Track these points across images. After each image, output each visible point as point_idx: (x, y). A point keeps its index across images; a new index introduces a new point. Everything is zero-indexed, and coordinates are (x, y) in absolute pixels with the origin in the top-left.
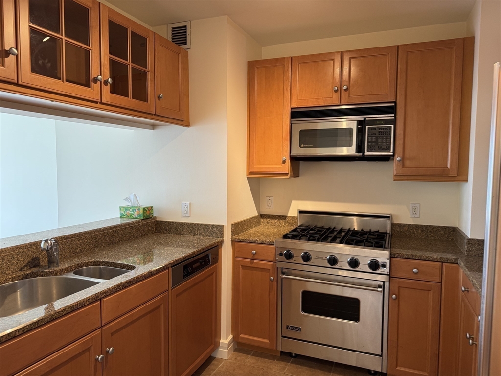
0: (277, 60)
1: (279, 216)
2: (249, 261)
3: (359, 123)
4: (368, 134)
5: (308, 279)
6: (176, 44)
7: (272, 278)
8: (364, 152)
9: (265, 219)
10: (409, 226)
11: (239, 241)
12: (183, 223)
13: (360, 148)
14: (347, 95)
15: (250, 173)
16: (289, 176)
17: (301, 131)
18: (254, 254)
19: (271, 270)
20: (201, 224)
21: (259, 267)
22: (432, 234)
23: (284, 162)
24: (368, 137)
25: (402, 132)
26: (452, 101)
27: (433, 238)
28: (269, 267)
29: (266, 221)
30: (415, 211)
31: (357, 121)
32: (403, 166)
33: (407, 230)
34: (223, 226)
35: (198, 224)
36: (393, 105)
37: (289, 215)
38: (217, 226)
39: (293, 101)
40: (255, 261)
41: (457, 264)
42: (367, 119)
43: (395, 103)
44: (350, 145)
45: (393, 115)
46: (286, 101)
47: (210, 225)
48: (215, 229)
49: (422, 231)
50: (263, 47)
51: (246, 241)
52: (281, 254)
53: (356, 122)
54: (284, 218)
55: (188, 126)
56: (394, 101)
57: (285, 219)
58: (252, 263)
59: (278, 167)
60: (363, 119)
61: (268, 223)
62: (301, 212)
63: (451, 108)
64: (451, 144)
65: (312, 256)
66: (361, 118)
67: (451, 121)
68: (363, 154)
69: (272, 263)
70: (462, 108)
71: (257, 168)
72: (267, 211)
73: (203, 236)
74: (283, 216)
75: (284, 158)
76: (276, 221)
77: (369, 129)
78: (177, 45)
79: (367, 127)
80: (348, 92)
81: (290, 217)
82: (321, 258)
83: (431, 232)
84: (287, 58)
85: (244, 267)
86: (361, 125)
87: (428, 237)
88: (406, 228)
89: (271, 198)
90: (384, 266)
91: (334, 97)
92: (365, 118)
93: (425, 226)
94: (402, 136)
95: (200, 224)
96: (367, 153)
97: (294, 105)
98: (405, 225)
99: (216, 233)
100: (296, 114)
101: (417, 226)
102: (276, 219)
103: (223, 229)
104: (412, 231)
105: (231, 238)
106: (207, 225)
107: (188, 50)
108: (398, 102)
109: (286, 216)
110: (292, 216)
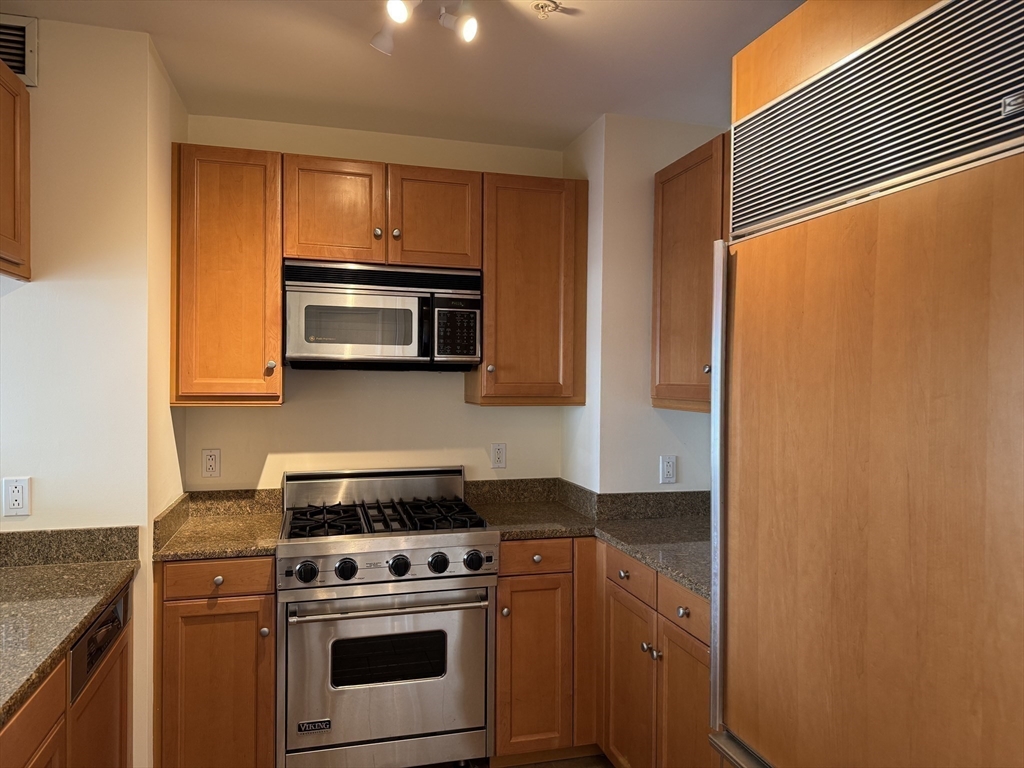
0: (250, 153)
1: (237, 492)
2: (204, 602)
3: (423, 302)
4: (439, 323)
5: (350, 615)
6: (11, 67)
7: (266, 629)
8: (432, 356)
9: (200, 503)
10: (491, 483)
11: (177, 559)
12: (8, 534)
13: (425, 348)
14: (400, 247)
15: (179, 398)
16: (280, 401)
17: (308, 308)
18: (218, 585)
19: (261, 614)
20: (71, 531)
21: (231, 611)
22: (525, 494)
23: (269, 371)
24: (439, 328)
25: (493, 323)
26: (562, 278)
27: (526, 500)
28: (256, 608)
29: (201, 506)
30: (499, 455)
31: (419, 298)
32: (496, 380)
33: (489, 491)
34: (136, 529)
35: (59, 533)
36: (479, 274)
37: (259, 488)
38: (119, 530)
39: (288, 243)
40: (220, 600)
41: (594, 536)
42: (436, 295)
43: (481, 271)
44: (407, 341)
45: (479, 292)
46: (273, 242)
47: (99, 530)
48: (116, 539)
49: (511, 489)
50: (190, 116)
51: (195, 557)
52: (289, 573)
53: (417, 299)
54: (249, 494)
55: (28, 279)
56: (480, 268)
57: (253, 497)
58: (210, 606)
59: (255, 381)
60: (429, 295)
61: (209, 509)
62: (290, 478)
63: (562, 287)
64: (564, 346)
65: (359, 564)
66: (426, 292)
67: (562, 309)
68: (432, 360)
69: (263, 598)
70: (575, 290)
71: (199, 384)
72: (206, 482)
73: (76, 560)
74: (247, 491)
75: (271, 363)
76: (228, 504)
77: (439, 314)
78: (11, 71)
79: (436, 310)
80: (399, 242)
81: (263, 490)
82: (376, 566)
83: (524, 490)
84: (273, 153)
85: (189, 619)
86: (426, 305)
87: (519, 498)
88: (486, 488)
89: (216, 453)
90: (489, 559)
91: (374, 247)
92: (432, 294)
93: (514, 480)
94: (492, 330)
95: (66, 532)
96: (438, 358)
97: (290, 253)
98: (484, 483)
99: (119, 549)
100: (295, 273)
101: (503, 483)
102: (229, 498)
103: (136, 536)
104: (496, 492)
105: (154, 556)
106: (89, 532)
107: (28, 89)
108: (485, 270)
109: (255, 491)
110: (268, 488)
